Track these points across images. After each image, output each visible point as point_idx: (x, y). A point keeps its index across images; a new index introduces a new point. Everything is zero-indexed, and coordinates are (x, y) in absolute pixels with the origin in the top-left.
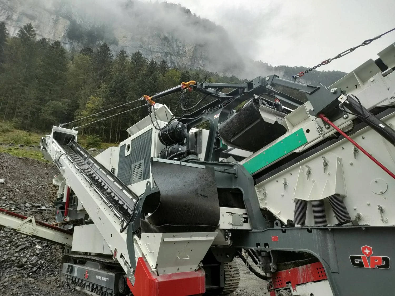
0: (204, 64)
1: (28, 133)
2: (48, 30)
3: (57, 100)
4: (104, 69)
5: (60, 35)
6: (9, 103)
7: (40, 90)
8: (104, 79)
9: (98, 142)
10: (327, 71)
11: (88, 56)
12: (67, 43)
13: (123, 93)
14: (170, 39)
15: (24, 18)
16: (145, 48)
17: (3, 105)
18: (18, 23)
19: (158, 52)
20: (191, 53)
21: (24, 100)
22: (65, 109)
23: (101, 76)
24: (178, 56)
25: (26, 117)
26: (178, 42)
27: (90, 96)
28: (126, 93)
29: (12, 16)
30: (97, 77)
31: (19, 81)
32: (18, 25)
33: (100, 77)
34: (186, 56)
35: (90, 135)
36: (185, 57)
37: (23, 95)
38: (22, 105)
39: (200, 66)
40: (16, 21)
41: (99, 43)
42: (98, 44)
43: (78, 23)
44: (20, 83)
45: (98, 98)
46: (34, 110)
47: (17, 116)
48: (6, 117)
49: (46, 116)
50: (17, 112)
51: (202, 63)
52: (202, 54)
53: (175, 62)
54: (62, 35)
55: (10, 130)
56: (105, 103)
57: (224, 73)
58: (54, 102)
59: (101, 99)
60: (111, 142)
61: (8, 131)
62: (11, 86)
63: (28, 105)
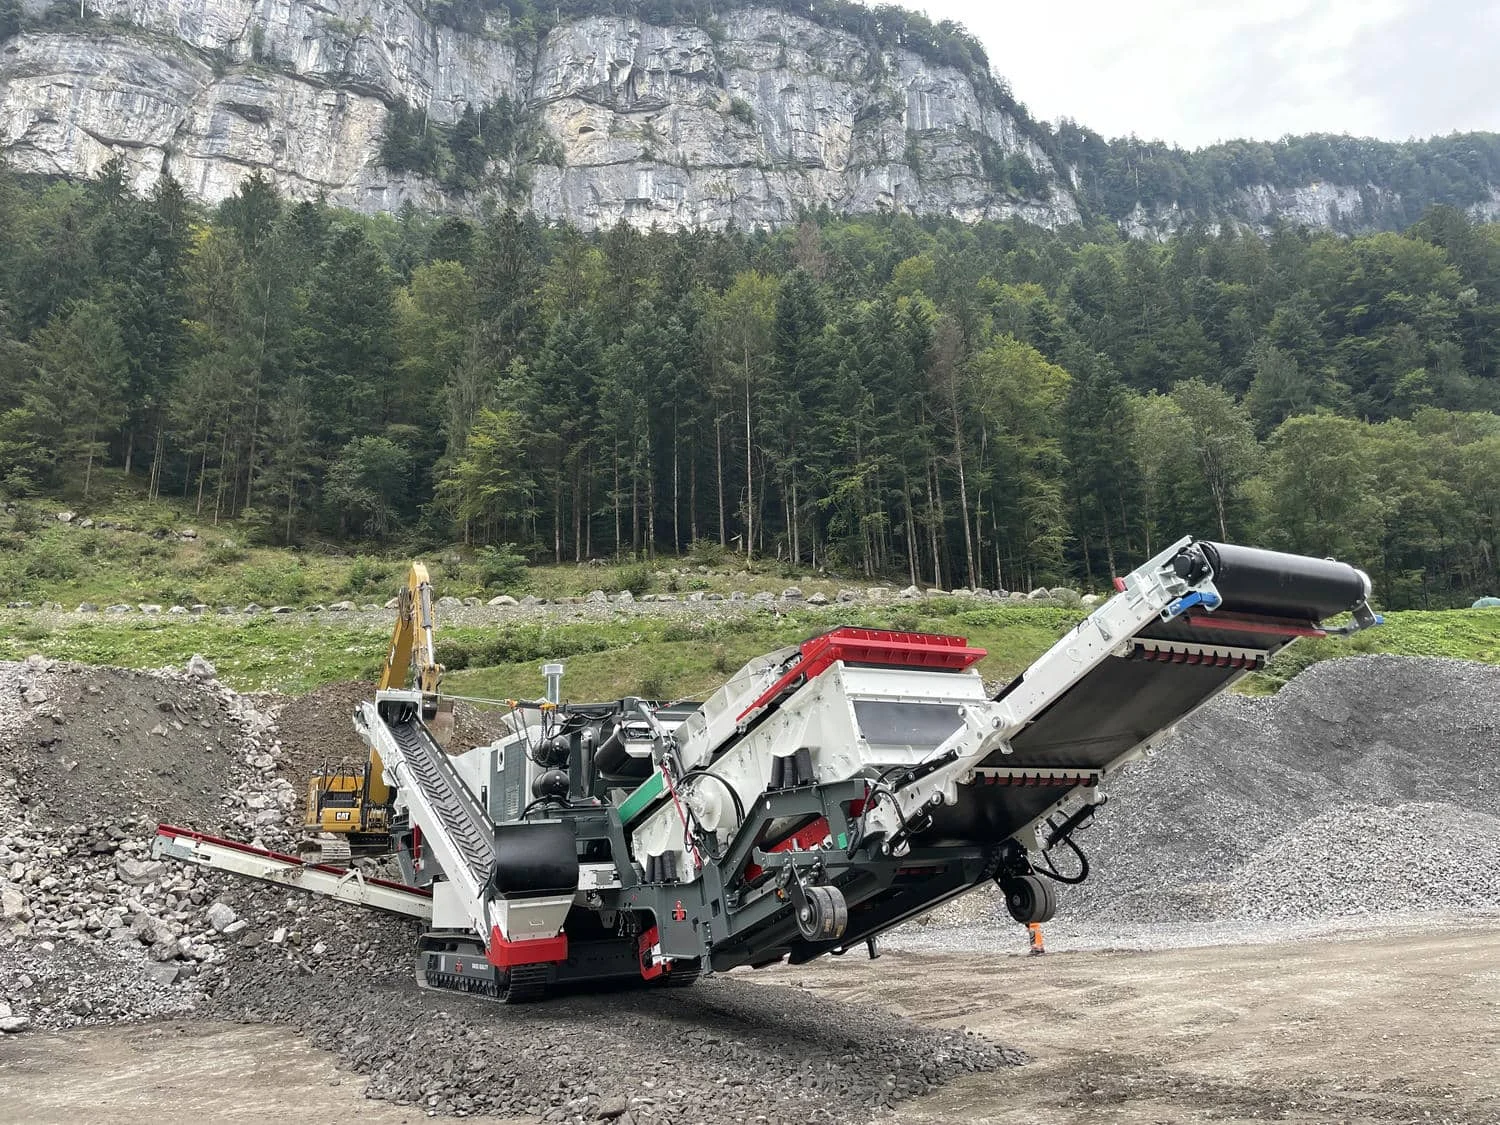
0: (897, 187)
1: (295, 559)
2: (316, 149)
3: (375, 434)
4: (514, 303)
5: (357, 163)
6: (225, 461)
7: (316, 404)
8: (519, 338)
9: (517, 569)
10: (1427, 139)
11: (457, 263)
12: (383, 189)
13: (584, 385)
14: (755, 108)
15: (231, 120)
16: (664, 162)
17: (209, 470)
18: (213, 144)
19: (714, 166)
20: (841, 149)
21: (269, 444)
22: (401, 461)
23: (506, 328)
24: (790, 168)
25: (282, 503)
26: (787, 116)
27: (475, 406)
28: (594, 384)
29: (192, 120)
30: (495, 336)
31: (248, 385)
32: (214, 151)
33: (504, 334)
34: (822, 166)
35: (488, 547)
36: (820, 167)
37: (265, 429)
38: (265, 463)
39: (881, 197)
40: (208, 137)
41: (497, 167)
42: (494, 174)
43: (415, 107)
44: (250, 390)
45: (504, 413)
46: (305, 475)
47: (256, 502)
48: (220, 505)
49: (346, 491)
50: (254, 489)
51: (889, 181)
52: (884, 147)
53: (782, 194)
54: (366, 160)
55: (238, 553)
56: (528, 427)
57: (982, 210)
58: (367, 440)
59: (515, 414)
60: (563, 560)
61: (235, 558)
62: (225, 403)
63: (285, 462)
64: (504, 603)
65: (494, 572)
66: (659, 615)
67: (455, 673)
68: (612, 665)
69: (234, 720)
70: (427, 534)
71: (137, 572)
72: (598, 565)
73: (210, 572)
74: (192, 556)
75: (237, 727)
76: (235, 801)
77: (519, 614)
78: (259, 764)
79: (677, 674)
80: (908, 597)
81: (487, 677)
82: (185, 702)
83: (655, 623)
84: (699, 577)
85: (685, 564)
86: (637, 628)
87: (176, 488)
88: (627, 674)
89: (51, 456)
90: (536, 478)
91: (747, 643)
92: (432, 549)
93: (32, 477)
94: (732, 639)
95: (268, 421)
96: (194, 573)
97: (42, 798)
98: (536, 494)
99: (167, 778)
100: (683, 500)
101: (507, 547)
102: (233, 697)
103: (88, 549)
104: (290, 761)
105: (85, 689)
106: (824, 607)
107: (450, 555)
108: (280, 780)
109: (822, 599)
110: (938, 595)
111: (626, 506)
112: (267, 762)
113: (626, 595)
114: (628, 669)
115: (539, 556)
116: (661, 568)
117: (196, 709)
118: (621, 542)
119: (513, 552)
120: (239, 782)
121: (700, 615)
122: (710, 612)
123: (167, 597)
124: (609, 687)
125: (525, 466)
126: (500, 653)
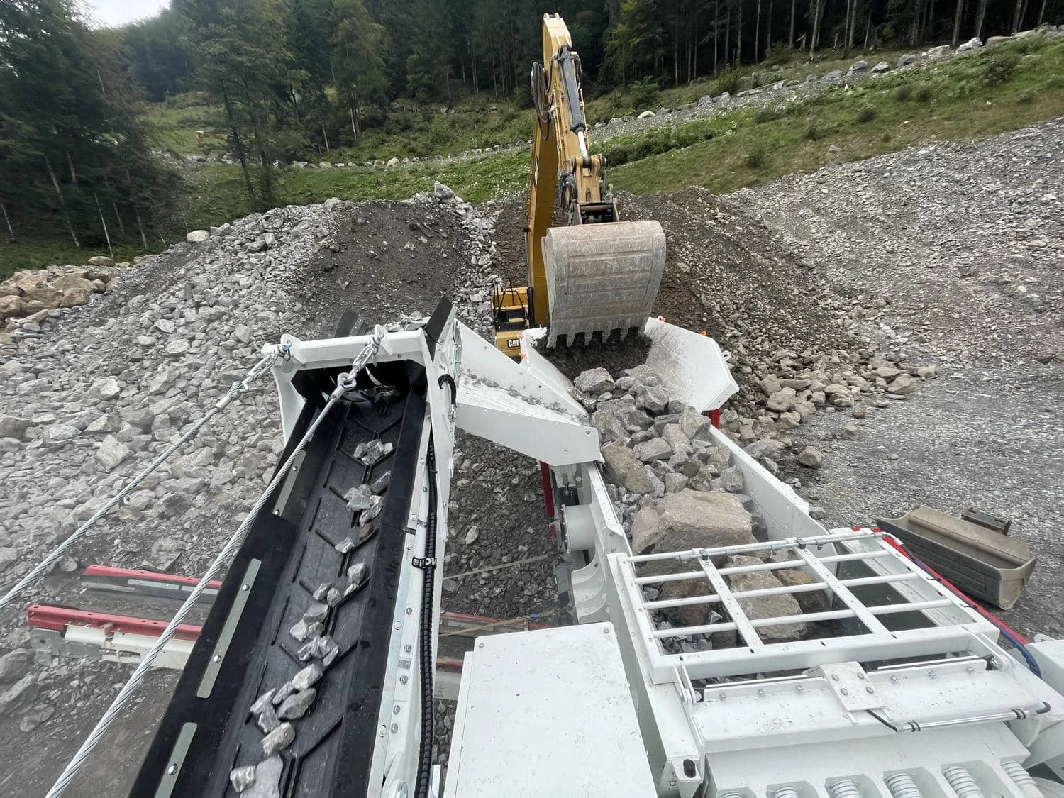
9: (653, 93)
35: (636, 82)
48: (505, 89)
61: (513, 117)
62: (495, 24)
63: (528, 54)
64: (647, 116)
65: (640, 97)
66: (749, 106)
67: (619, 167)
68: (724, 147)
69: (465, 228)
70: (602, 83)
71: (472, 134)
72: (701, 82)
73: (504, 127)
74: (495, 120)
75: (467, 233)
76: (462, 298)
77: (656, 122)
78: (480, 263)
79: (775, 147)
80: (970, 49)
81: (638, 167)
82: (429, 220)
83: (748, 111)
84: (774, 74)
85: (762, 68)
86: (735, 117)
87: (485, 85)
88: (735, 153)
89: (431, 79)
90: (663, 26)
91: (835, 111)
92: (606, 92)
93: (426, 93)
94: (821, 111)
95: (517, 31)
96: (496, 130)
97: (324, 316)
98: (663, 38)
99: (415, 285)
100: (763, 16)
101: (647, 78)
102: (467, 210)
103: (453, 126)
104: (500, 259)
105: (355, 222)
106: (887, 73)
107: (616, 93)
108: (494, 276)
109: (885, 67)
110: (1001, 41)
111: (722, 30)
112: (485, 260)
113: (726, 95)
114: (735, 149)
115: (666, 83)
116: (745, 74)
117: (437, 224)
118: (717, 60)
119: (650, 82)
120: (466, 280)
121: (781, 99)
122: (789, 96)
123: (487, 144)
124: (722, 165)
125: (657, 18)
126: (648, 149)
